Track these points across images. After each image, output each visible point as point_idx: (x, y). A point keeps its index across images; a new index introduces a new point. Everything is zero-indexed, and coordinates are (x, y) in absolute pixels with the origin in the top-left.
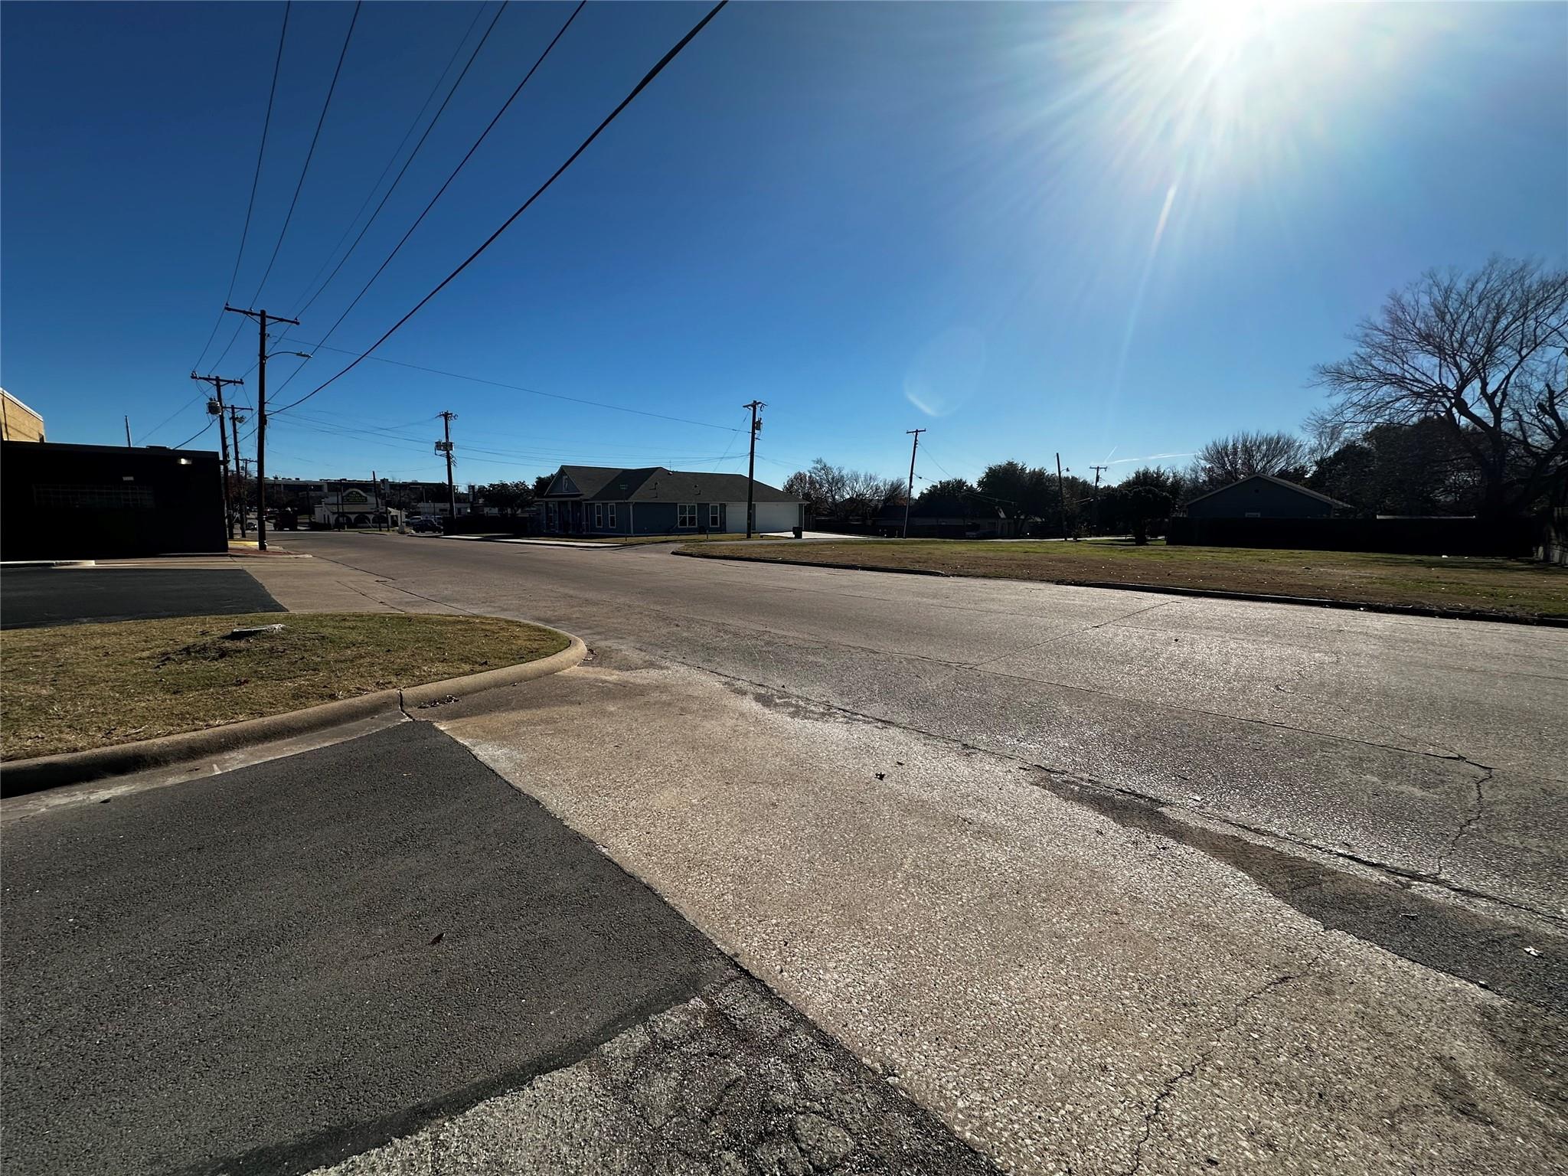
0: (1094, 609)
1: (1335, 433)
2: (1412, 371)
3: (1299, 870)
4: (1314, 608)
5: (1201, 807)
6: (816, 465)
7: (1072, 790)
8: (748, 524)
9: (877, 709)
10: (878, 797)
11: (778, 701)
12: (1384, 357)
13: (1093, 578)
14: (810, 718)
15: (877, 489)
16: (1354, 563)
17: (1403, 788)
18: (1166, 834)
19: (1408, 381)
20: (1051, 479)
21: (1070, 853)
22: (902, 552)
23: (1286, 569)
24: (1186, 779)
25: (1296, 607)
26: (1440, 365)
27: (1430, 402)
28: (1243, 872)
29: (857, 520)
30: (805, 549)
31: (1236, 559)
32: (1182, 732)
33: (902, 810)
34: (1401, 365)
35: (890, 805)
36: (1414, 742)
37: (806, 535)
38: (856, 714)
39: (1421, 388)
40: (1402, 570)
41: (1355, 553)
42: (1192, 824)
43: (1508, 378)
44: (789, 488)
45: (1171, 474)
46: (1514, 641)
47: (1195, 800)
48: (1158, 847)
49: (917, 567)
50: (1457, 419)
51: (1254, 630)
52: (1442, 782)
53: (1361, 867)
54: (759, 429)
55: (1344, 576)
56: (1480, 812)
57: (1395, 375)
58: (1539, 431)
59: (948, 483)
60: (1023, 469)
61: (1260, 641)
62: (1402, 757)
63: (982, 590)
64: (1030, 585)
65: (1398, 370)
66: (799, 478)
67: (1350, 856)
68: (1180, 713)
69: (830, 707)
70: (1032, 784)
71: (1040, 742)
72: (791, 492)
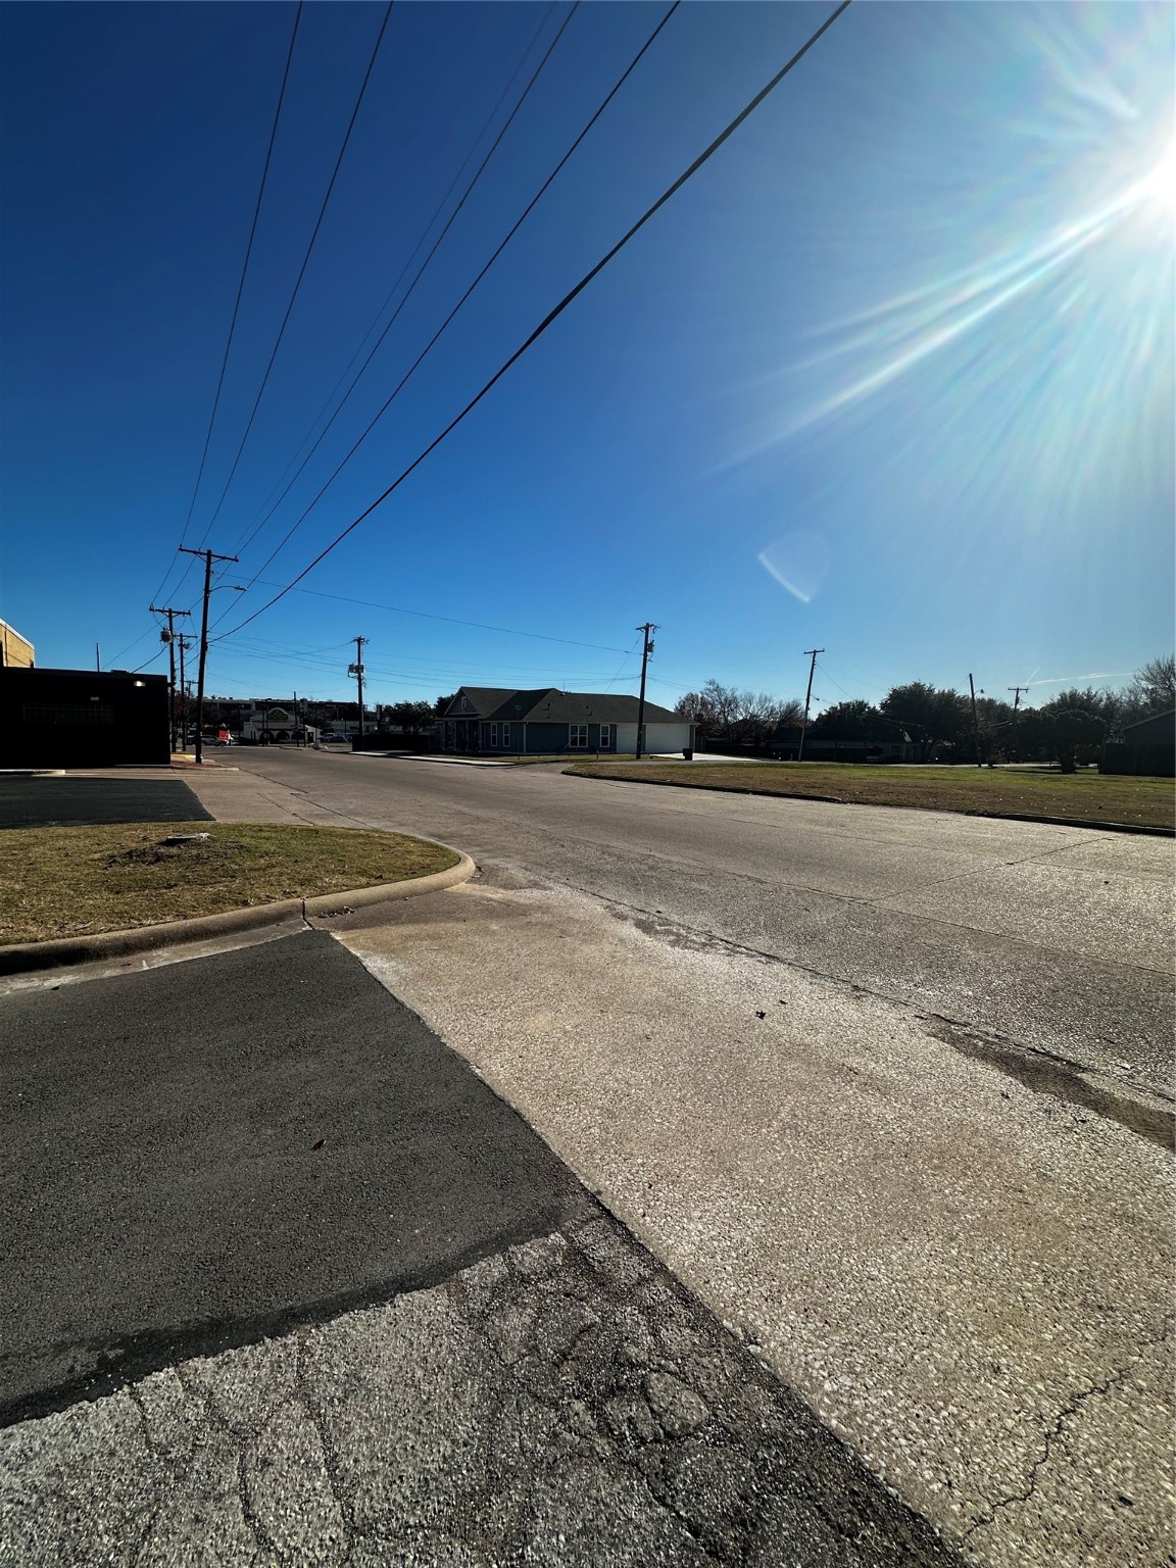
0: (1009, 844)
5: (1130, 1077)
6: (708, 687)
7: (975, 1045)
8: (638, 745)
9: (762, 943)
10: (758, 1037)
11: (658, 928)
14: (691, 948)
15: (771, 711)
18: (1086, 1105)
20: (962, 701)
21: (970, 1116)
22: (796, 776)
24: (1113, 1043)
29: (750, 742)
30: (694, 771)
32: (1110, 988)
33: (782, 1053)
35: (770, 1047)
37: (696, 757)
38: (739, 946)
42: (1119, 1095)
44: (681, 709)
45: (1105, 696)
47: (1123, 1068)
48: (1075, 1119)
49: (812, 792)
54: (652, 651)
59: (848, 705)
60: (931, 691)
63: (882, 819)
64: (936, 815)
66: (691, 699)
68: (1107, 966)
69: (712, 937)
70: (928, 1035)
71: (940, 988)
72: (683, 713)
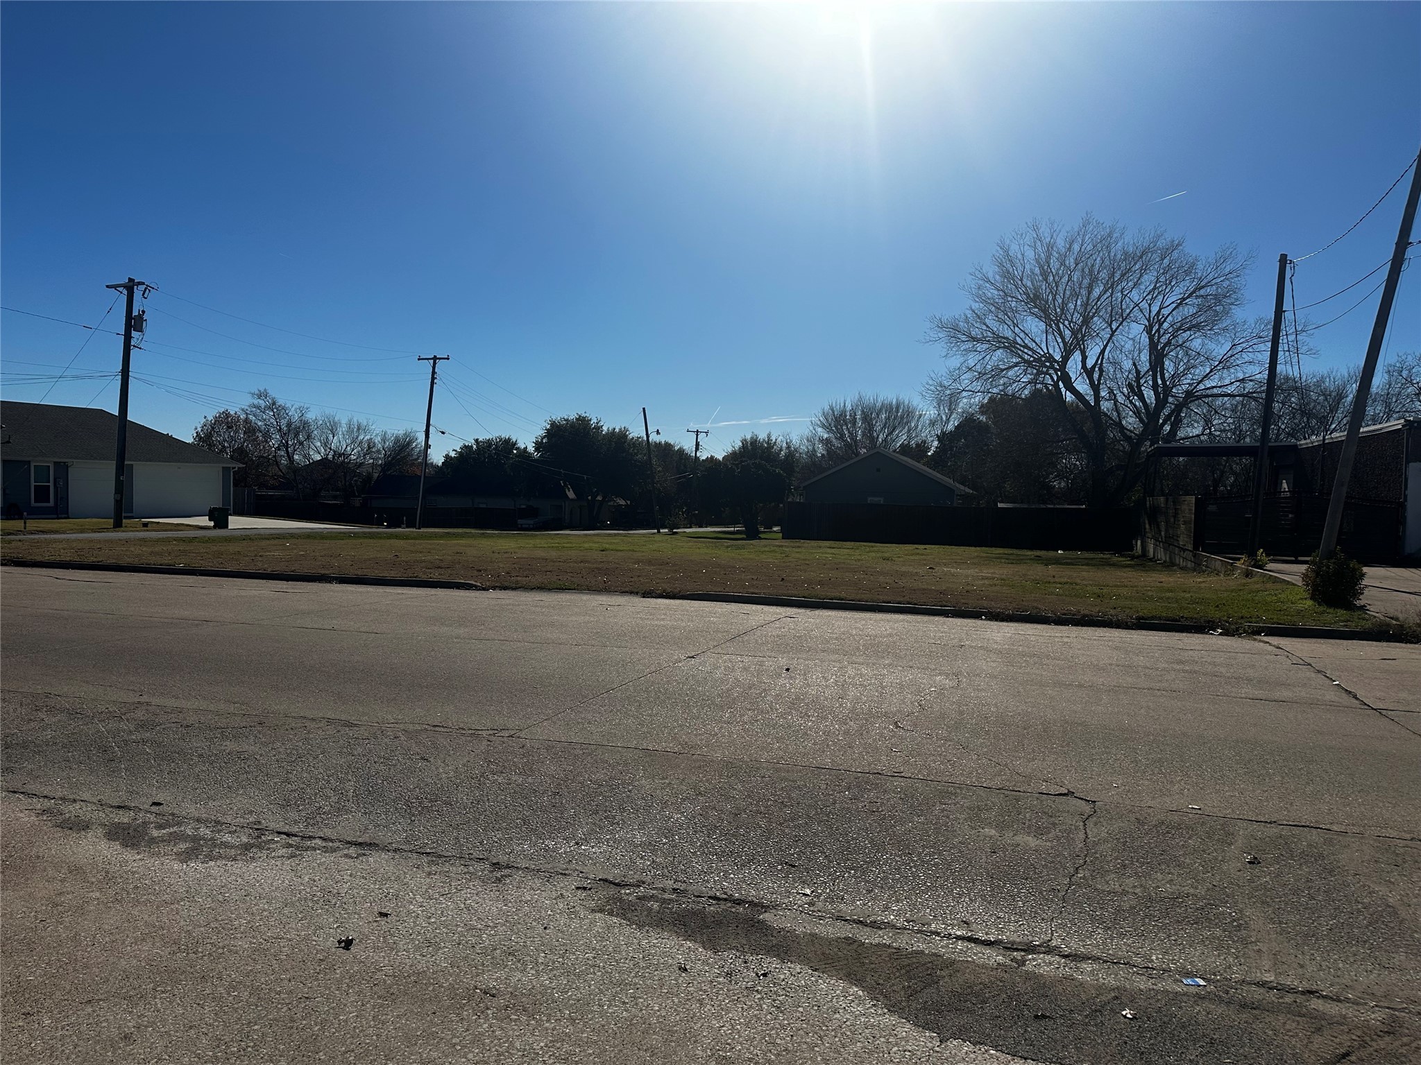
0: (690, 631)
1: (953, 400)
2: (1022, 335)
3: (917, 968)
4: (937, 618)
5: (811, 904)
6: (256, 402)
8: (116, 501)
9: (351, 825)
10: (340, 981)
11: (155, 833)
12: (997, 317)
13: (690, 588)
14: (220, 857)
15: (369, 447)
16: (976, 561)
17: (1018, 839)
18: (768, 953)
19: (1018, 346)
20: (636, 443)
21: (641, 1010)
22: (412, 552)
23: (911, 569)
24: (794, 866)
25: (919, 618)
26: (1047, 331)
27: (1039, 373)
28: (856, 986)
29: (335, 498)
30: (232, 548)
31: (859, 557)
32: (790, 798)
33: (379, 997)
34: (1012, 328)
35: (359, 993)
36: (1028, 778)
37: (236, 522)
38: (311, 838)
39: (1031, 356)
40: (1021, 569)
41: (978, 548)
42: (799, 930)
43: (1103, 352)
44: (206, 438)
45: (784, 445)
46: (1116, 648)
47: (804, 894)
48: (757, 974)
49: (435, 576)
50: (1064, 393)
51: (875, 649)
52: (1054, 824)
53: (979, 948)
54: (140, 330)
55: (967, 576)
56: (1086, 856)
57: (1007, 338)
58: (1131, 413)
59: (489, 443)
60: (598, 428)
61: (880, 664)
62: (1018, 800)
63: (538, 609)
64: (604, 599)
65: (1010, 333)
66: (226, 421)
67: (968, 937)
68: (788, 771)
69: (261, 831)
70: (593, 911)
71: (608, 840)
72: (211, 445)
